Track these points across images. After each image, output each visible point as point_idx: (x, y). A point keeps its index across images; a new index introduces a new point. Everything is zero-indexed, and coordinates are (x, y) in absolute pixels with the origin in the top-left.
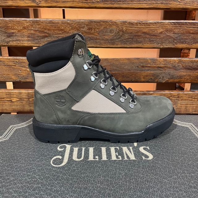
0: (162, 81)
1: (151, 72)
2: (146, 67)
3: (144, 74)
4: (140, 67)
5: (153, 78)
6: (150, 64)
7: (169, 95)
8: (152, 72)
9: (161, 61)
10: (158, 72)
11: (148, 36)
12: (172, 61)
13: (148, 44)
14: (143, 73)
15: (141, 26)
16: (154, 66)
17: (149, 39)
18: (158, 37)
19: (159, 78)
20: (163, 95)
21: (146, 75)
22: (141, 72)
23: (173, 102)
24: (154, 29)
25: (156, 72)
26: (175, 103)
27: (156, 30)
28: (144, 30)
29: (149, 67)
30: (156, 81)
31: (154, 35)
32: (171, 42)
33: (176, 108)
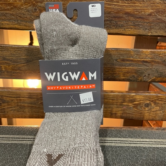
0: (147, 80)
2: (128, 60)
3: (124, 70)
4: (119, 60)
5: (136, 75)
6: (132, 57)
7: (155, 98)
8: (135, 68)
9: (147, 53)
10: (143, 67)
11: (132, 18)
12: (162, 54)
13: (131, 29)
14: (123, 68)
15: (123, 3)
16: (138, 59)
17: (133, 22)
18: (145, 21)
19: (144, 75)
20: (148, 97)
21: (126, 71)
22: (121, 67)
23: (159, 107)
24: (141, 9)
25: (140, 67)
26: (162, 108)
27: (143, 10)
28: (127, 9)
29: (132, 61)
30: (140, 79)
31: (140, 18)
32: (162, 28)
33: (163, 114)
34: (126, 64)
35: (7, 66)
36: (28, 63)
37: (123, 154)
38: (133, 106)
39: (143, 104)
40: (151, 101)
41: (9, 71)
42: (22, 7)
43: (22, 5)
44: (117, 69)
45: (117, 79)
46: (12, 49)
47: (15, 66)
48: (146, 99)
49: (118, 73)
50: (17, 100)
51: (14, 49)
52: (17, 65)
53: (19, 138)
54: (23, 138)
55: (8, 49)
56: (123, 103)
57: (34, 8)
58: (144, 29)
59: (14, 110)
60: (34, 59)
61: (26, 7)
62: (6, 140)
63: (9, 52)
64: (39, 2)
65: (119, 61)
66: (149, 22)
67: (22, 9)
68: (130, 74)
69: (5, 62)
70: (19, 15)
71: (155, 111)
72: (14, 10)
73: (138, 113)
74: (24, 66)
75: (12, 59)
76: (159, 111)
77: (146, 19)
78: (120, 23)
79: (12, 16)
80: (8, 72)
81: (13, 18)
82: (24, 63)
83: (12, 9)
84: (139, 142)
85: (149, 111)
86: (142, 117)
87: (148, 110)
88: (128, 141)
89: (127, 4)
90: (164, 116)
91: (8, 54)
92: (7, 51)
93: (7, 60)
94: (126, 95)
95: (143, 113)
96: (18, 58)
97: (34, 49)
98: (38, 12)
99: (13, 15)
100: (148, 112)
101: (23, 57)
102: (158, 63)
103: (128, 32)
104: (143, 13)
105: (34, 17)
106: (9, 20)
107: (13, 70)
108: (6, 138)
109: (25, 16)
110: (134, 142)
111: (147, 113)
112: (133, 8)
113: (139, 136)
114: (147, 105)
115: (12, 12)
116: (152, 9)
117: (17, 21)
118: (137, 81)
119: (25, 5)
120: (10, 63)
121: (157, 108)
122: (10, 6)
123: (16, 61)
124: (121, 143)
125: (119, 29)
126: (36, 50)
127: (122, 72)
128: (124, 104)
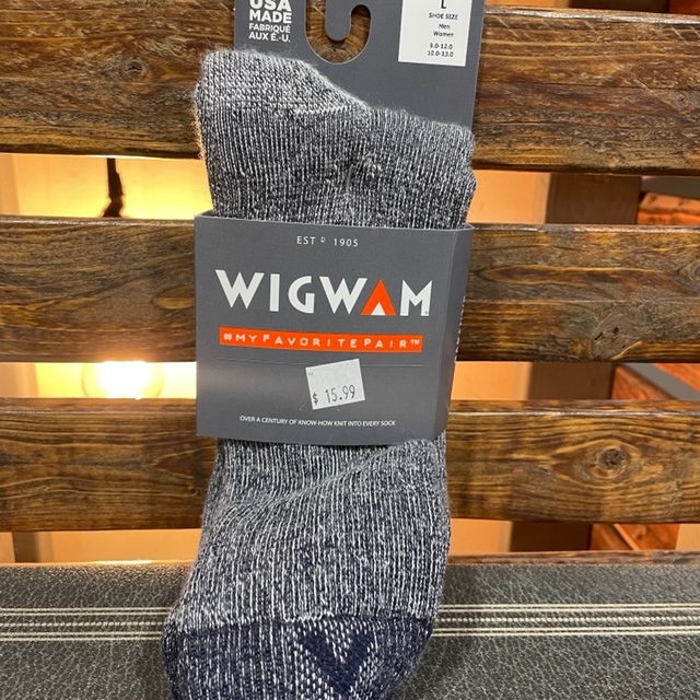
0: (610, 352)
1: (553, 302)
2: (526, 273)
3: (512, 315)
4: (488, 274)
5: (562, 335)
6: (546, 259)
7: (646, 430)
8: (557, 303)
9: (604, 242)
10: (592, 301)
11: (538, 100)
12: (668, 244)
13: (538, 143)
14: (510, 307)
15: (501, 39)
16: (569, 269)
17: (545, 115)
18: (594, 108)
19: (594, 335)
20: (613, 426)
21: (521, 318)
22: (499, 302)
23: (664, 464)
24: (576, 62)
25: (577, 301)
26: (676, 470)
27: (583, 66)
28: (516, 62)
29: (544, 274)
30: (579, 352)
31: (573, 96)
32: (663, 138)
33: (680, 495)
34: (518, 289)
35: (15, 307)
36: (106, 294)
37: (522, 672)
38: (554, 462)
39: (594, 455)
40: (629, 443)
41: (23, 326)
42: (78, 59)
43: (77, 49)
44: (482, 308)
45: (484, 350)
46: (36, 233)
47: (49, 305)
48: (608, 433)
49: (489, 328)
50: (59, 451)
51: (45, 233)
52: (56, 303)
53: (70, 619)
54: (86, 619)
55: (18, 235)
56: (511, 451)
57: (131, 59)
58: (592, 143)
59: (46, 494)
60: (131, 273)
61: (94, 58)
62: (13, 630)
63: (23, 246)
64: (150, 36)
65: (490, 277)
66: (608, 115)
67: (78, 64)
68: (536, 328)
69: (7, 291)
70: (66, 92)
71: (646, 483)
72: (43, 69)
73: (576, 493)
74: (86, 305)
75: (36, 275)
76: (661, 481)
77: (599, 103)
78: (490, 117)
79: (37, 97)
80: (17, 332)
81: (41, 103)
82: (87, 295)
83: (33, 64)
84: (585, 616)
85: (621, 485)
86: (593, 508)
87: (615, 481)
88: (537, 615)
89: (518, 40)
90: (685, 502)
91: (21, 254)
92: (17, 243)
93: (15, 282)
94: (524, 420)
95: (594, 492)
96: (61, 273)
97: (132, 231)
98: (144, 77)
99: (38, 90)
100: (617, 489)
101: (85, 269)
102: (652, 280)
103: (524, 155)
104: (584, 76)
105: (129, 98)
106: (24, 112)
107: (42, 323)
108: (14, 620)
109: (92, 96)
110: (566, 620)
111: (612, 490)
112: (542, 57)
113: (584, 592)
114: (612, 459)
115: (33, 79)
116: (620, 61)
117: (58, 116)
118: (566, 358)
119: (89, 50)
120: (29, 293)
121: (653, 468)
122: (26, 55)
123: (54, 285)
124: (507, 625)
125: (486, 144)
126: (141, 237)
127: (504, 321)
128: (515, 456)
